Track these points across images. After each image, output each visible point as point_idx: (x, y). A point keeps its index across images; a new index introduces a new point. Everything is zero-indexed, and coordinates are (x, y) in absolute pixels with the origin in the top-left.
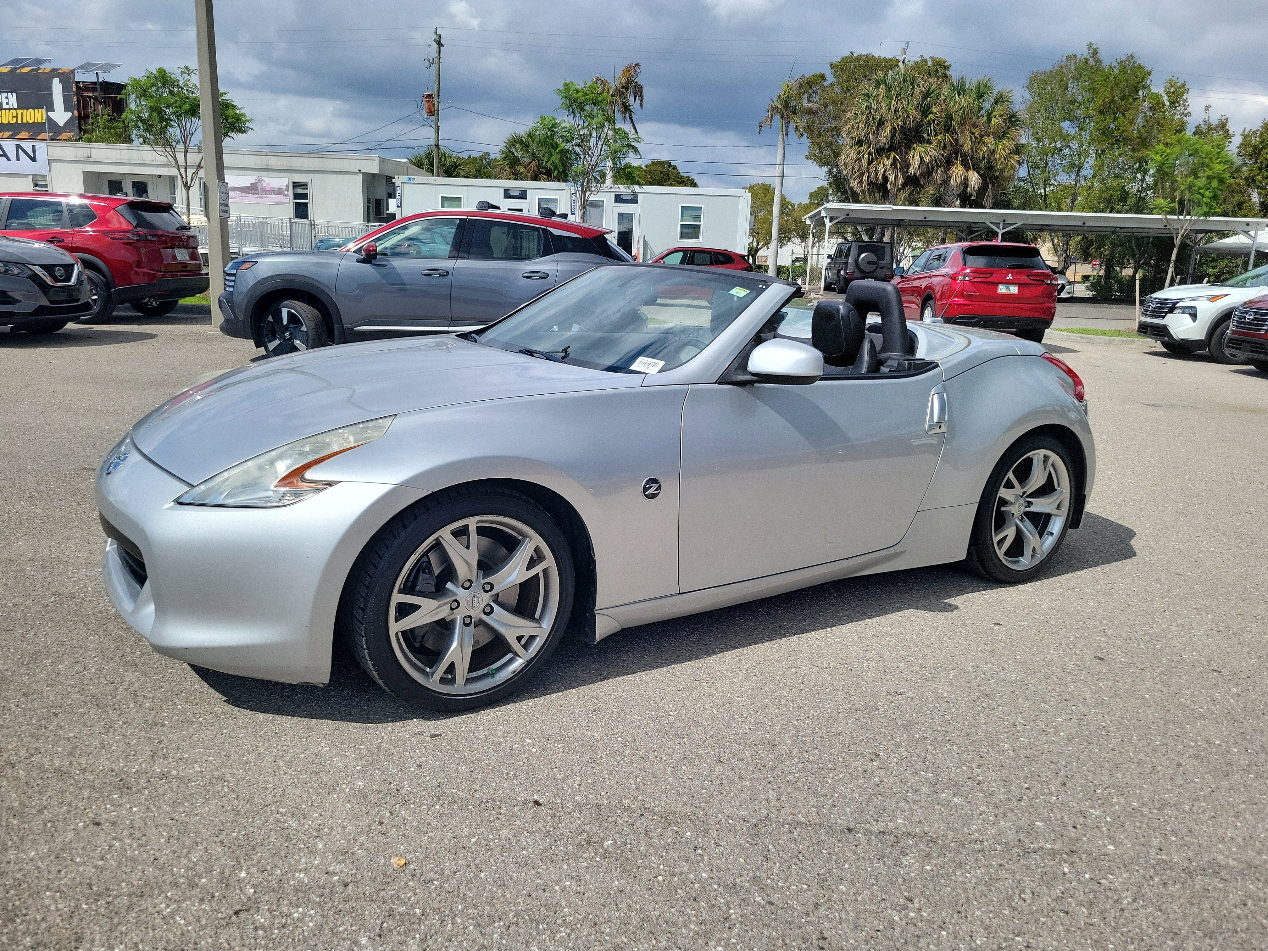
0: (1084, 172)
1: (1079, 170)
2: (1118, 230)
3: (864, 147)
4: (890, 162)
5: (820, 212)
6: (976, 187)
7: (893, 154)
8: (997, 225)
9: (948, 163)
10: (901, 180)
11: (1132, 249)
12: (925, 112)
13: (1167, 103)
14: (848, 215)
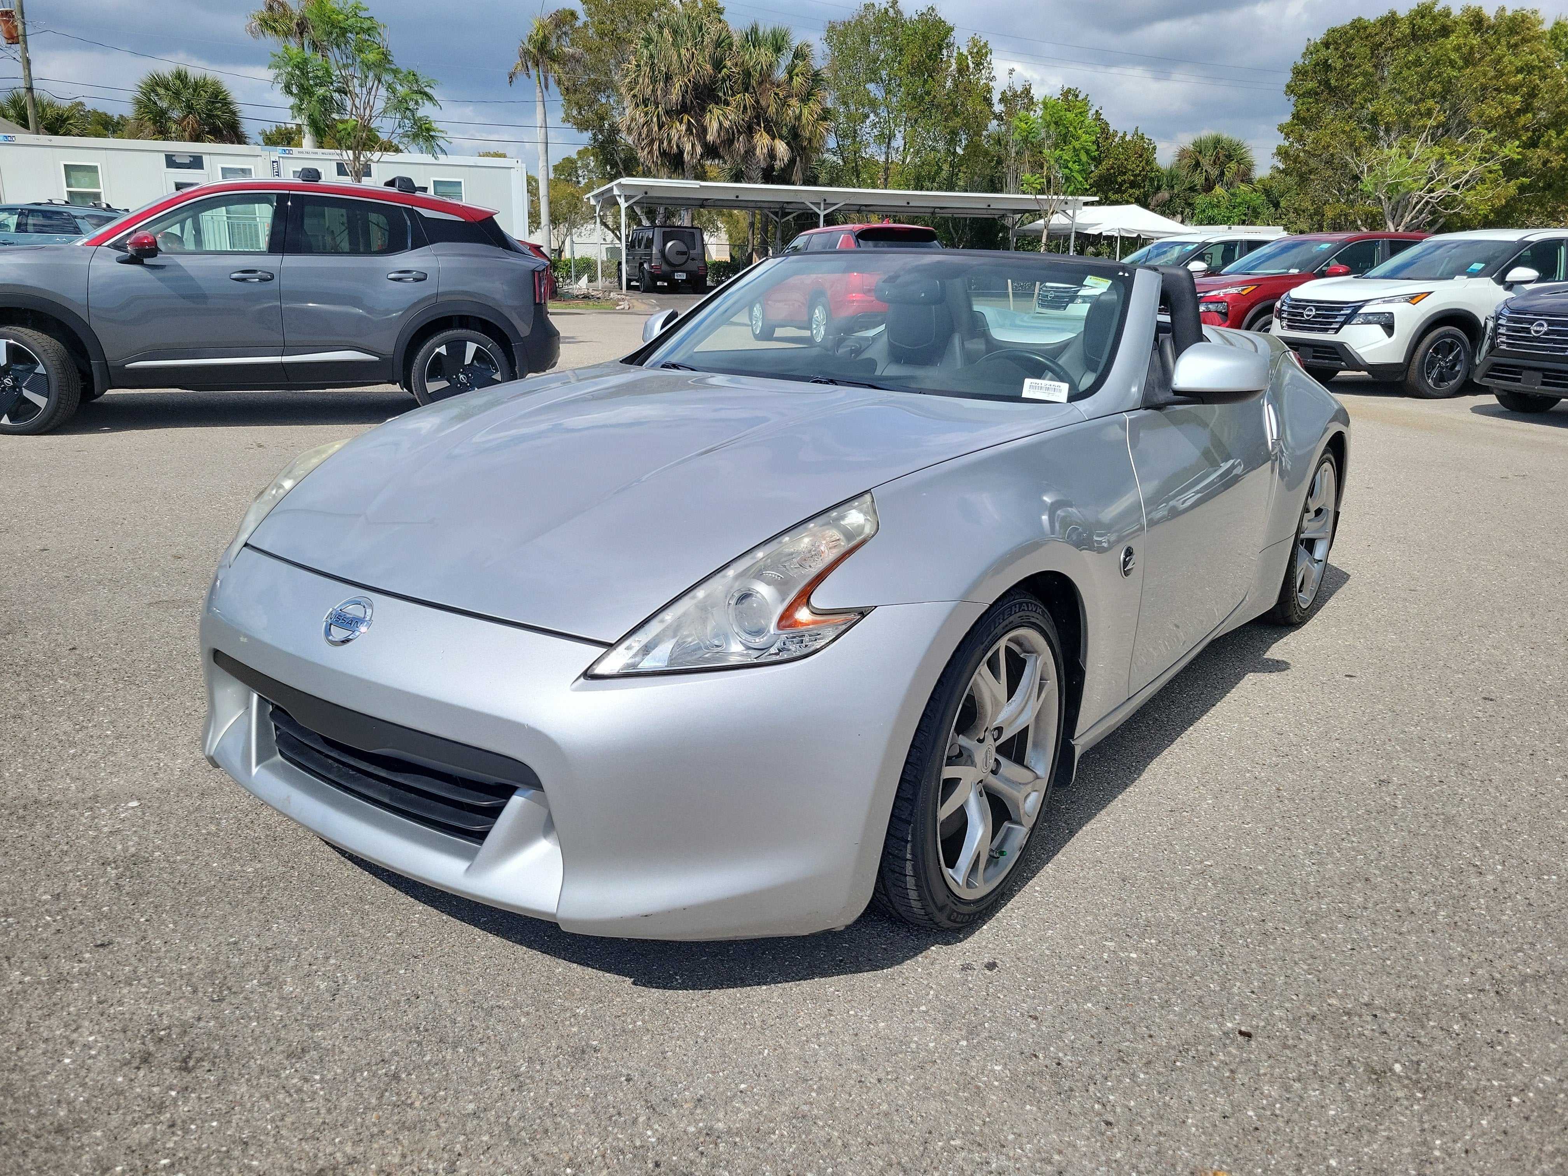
0: (894, 144)
1: (889, 140)
2: (937, 210)
3: (651, 108)
4: (684, 127)
5: (611, 189)
6: (786, 159)
7: (686, 117)
8: (817, 204)
9: (750, 131)
10: (699, 150)
11: (950, 233)
12: (718, 65)
13: (971, 65)
14: (646, 193)
